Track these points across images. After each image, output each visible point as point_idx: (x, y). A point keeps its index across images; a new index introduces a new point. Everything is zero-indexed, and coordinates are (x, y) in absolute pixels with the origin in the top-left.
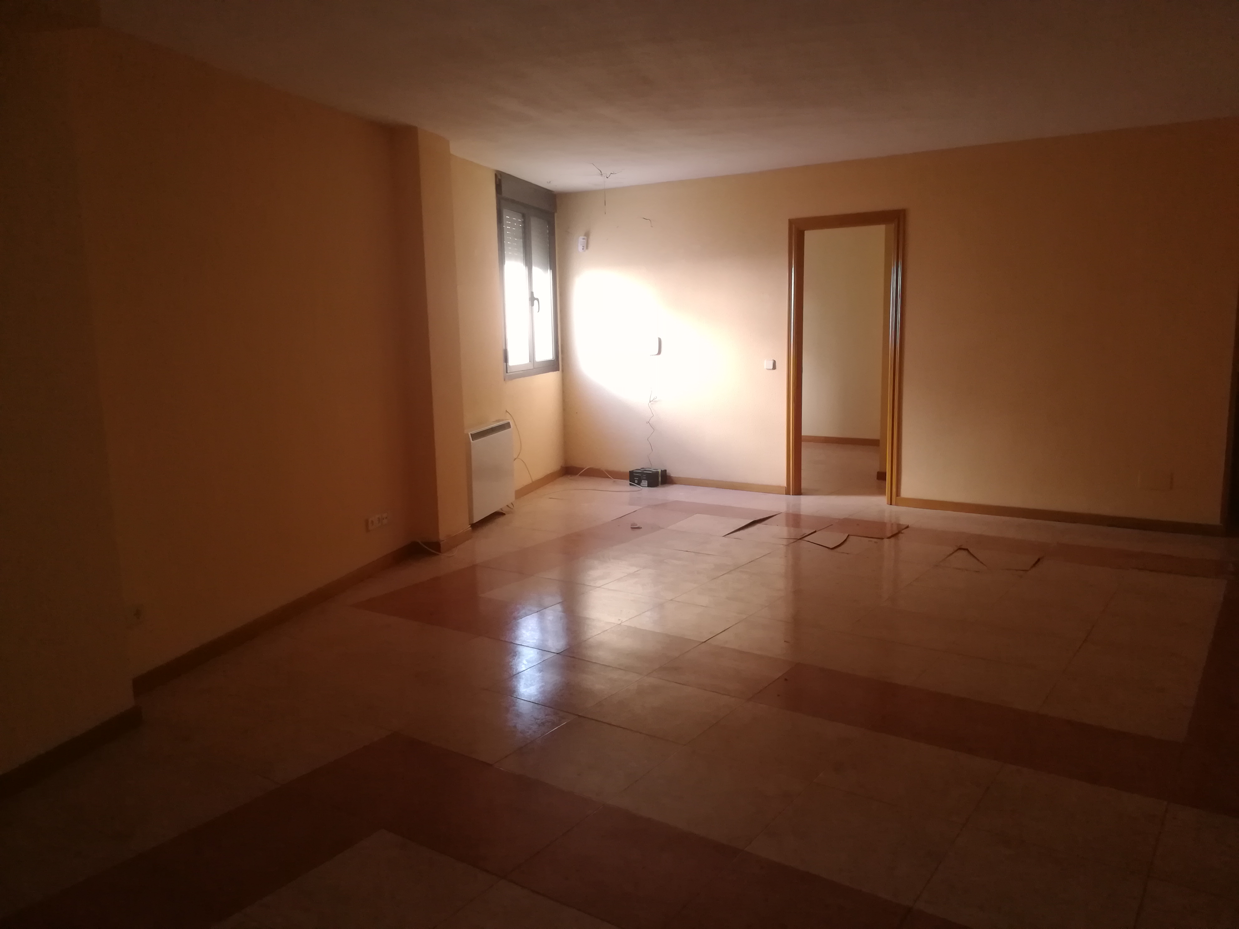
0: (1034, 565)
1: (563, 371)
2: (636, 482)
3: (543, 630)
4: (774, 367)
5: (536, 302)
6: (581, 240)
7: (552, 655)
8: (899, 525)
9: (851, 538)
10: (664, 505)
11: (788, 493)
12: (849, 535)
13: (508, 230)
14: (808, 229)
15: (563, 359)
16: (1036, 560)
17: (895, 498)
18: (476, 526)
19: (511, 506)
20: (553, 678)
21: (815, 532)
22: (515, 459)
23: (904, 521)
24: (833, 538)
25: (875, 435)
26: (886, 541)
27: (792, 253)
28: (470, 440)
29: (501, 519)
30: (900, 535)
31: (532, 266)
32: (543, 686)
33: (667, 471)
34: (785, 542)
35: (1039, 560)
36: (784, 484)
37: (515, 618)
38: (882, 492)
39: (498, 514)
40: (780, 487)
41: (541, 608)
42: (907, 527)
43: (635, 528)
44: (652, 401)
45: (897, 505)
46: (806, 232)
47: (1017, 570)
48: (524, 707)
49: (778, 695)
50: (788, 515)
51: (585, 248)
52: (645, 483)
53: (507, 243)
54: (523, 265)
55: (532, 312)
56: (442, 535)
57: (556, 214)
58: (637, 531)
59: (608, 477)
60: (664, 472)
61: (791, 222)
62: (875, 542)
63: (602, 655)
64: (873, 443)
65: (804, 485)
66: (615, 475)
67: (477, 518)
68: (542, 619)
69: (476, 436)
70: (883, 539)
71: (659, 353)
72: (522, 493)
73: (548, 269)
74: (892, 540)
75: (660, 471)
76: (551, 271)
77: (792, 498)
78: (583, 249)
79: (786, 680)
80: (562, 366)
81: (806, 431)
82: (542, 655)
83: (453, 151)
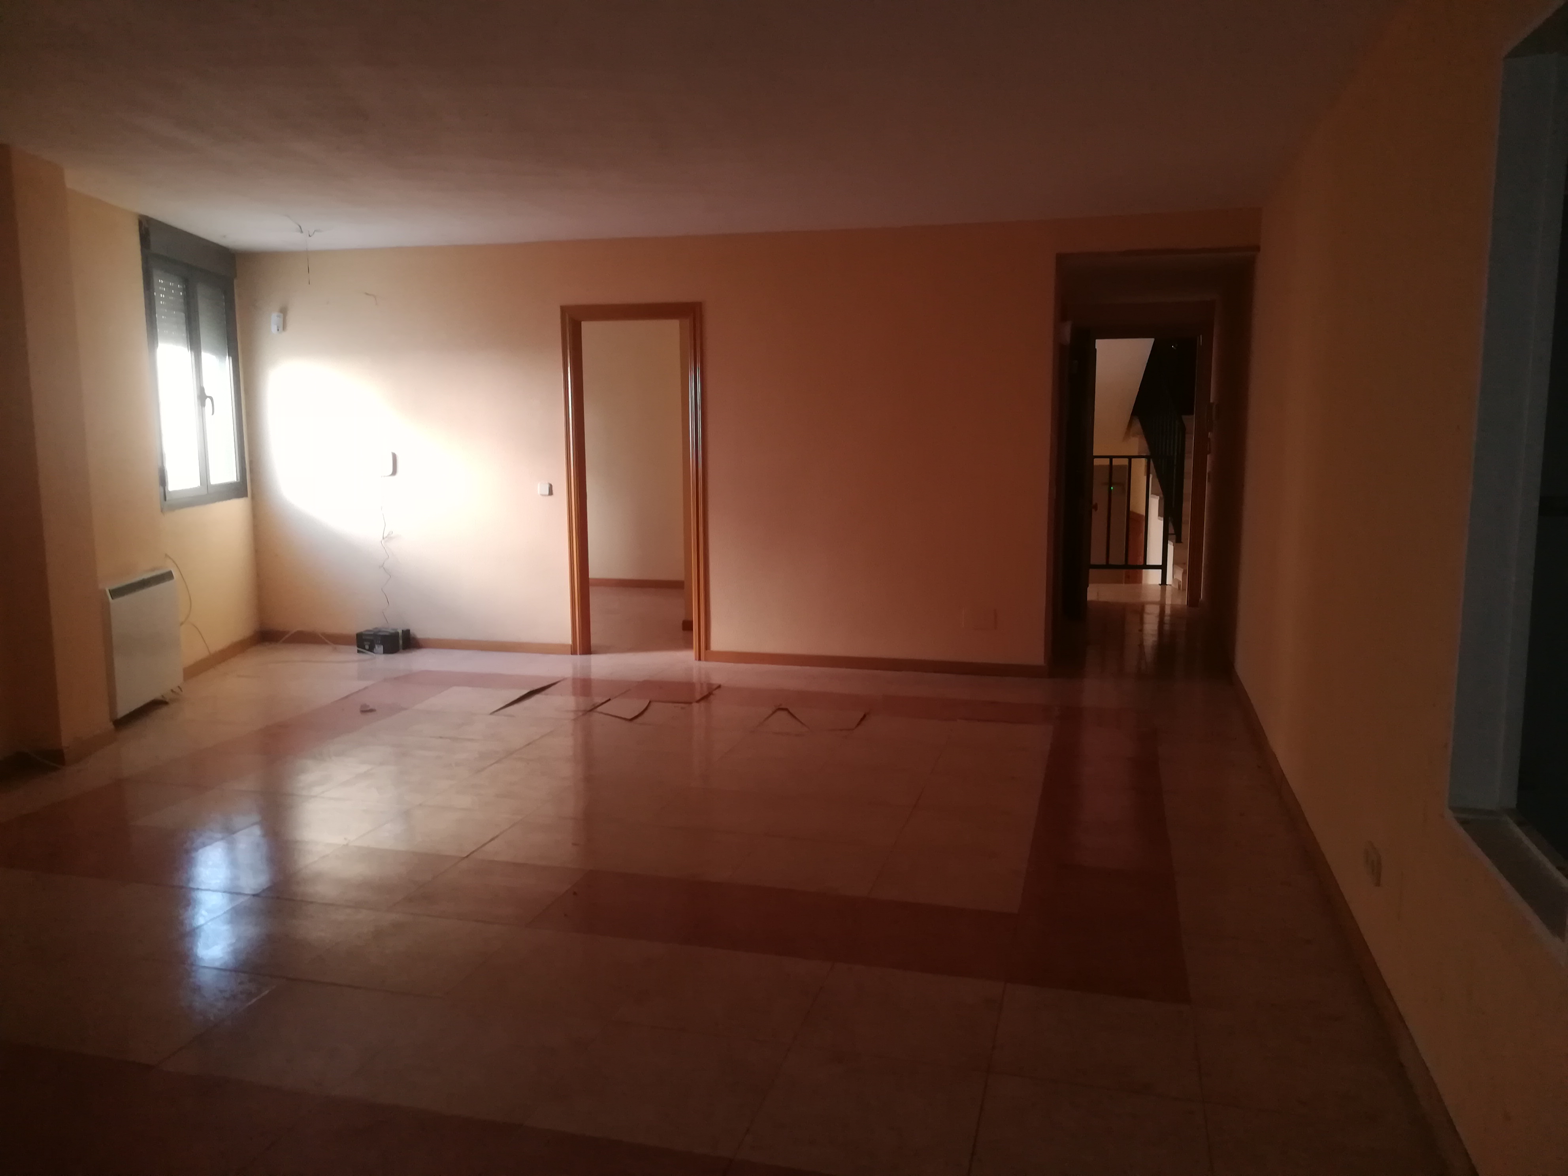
0: (858, 724)
1: (253, 498)
2: (367, 647)
3: (233, 863)
4: (551, 493)
5: (208, 401)
6: (274, 318)
7: (246, 898)
8: (710, 685)
9: (654, 706)
10: (408, 678)
11: (574, 652)
12: (650, 702)
13: (162, 299)
14: (583, 321)
15: (252, 480)
16: (861, 716)
17: (705, 652)
18: (122, 723)
19: (177, 690)
20: (250, 930)
21: (610, 700)
22: (182, 624)
23: (716, 679)
24: (630, 707)
25: (677, 574)
26: (696, 706)
27: (567, 351)
28: (108, 598)
29: (163, 711)
30: (712, 697)
31: (201, 352)
32: (231, 945)
33: (411, 631)
34: (572, 716)
35: (865, 716)
36: (569, 641)
37: (187, 852)
38: (688, 645)
39: (156, 704)
40: (564, 646)
41: (229, 832)
42: (719, 687)
43: (366, 710)
44: (386, 537)
45: (706, 660)
46: (582, 322)
47: (841, 730)
48: (206, 978)
49: (565, 915)
50: (575, 680)
51: (281, 329)
52: (379, 648)
53: (161, 317)
54: (187, 349)
55: (202, 415)
56: (66, 740)
57: (235, 282)
58: (370, 715)
59: (326, 643)
60: (407, 633)
61: (564, 310)
62: (682, 708)
63: (324, 891)
64: (676, 586)
65: (594, 640)
66: (336, 640)
67: (122, 711)
68: (231, 848)
69: (117, 593)
70: (690, 703)
71: (394, 472)
72: (194, 671)
73: (226, 355)
74: (703, 704)
75: (400, 631)
76: (231, 358)
77: (579, 659)
78: (278, 330)
79: (575, 893)
80: (252, 490)
81: (594, 572)
82: (232, 900)
83: (69, 185)
